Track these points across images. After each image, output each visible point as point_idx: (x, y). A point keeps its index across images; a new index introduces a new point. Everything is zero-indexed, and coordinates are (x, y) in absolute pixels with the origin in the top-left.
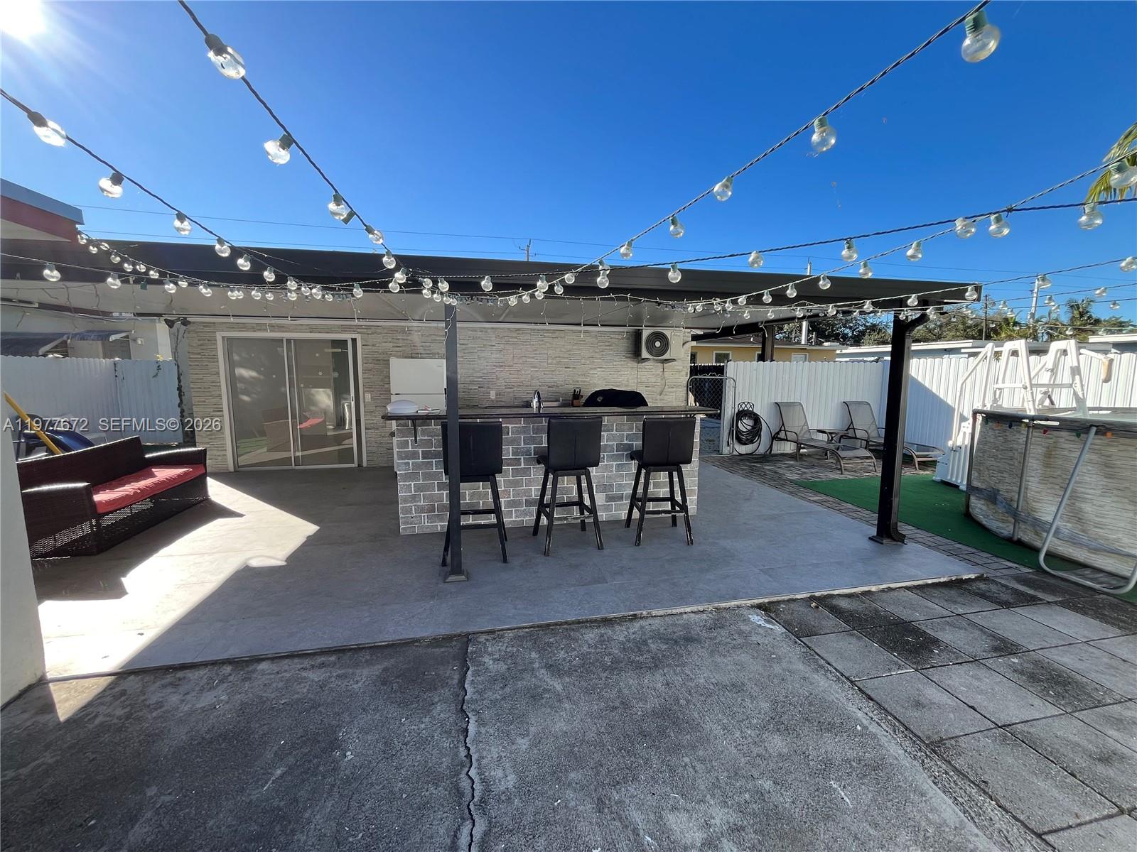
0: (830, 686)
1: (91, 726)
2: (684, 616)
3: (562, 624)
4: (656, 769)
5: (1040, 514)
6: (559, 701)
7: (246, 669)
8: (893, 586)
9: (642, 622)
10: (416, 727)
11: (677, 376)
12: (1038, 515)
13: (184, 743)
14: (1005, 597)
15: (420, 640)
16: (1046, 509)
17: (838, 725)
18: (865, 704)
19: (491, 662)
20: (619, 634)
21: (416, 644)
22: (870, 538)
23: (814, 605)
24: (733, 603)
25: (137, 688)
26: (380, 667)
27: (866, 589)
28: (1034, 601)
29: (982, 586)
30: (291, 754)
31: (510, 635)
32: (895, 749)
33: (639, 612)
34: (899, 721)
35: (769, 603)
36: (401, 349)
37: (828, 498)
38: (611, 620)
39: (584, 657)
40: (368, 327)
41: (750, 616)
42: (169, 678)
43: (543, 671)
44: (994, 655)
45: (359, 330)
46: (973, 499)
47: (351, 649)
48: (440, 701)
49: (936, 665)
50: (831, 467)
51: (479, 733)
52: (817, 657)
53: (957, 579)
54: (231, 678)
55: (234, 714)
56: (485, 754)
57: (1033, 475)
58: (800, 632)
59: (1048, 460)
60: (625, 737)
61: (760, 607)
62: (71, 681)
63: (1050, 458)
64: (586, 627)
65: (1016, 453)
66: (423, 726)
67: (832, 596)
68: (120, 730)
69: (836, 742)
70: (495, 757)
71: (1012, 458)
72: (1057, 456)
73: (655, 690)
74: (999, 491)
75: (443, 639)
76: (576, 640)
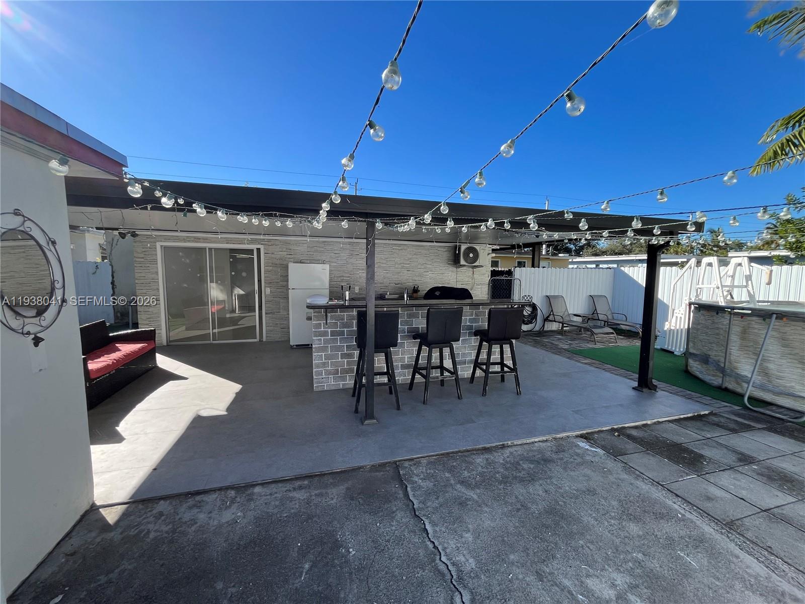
0: (650, 489)
1: (148, 540)
2: (536, 444)
3: (457, 452)
4: (564, 550)
5: (740, 371)
6: (479, 506)
7: (246, 493)
8: (660, 420)
9: (510, 449)
10: (390, 530)
11: (482, 277)
12: (739, 372)
13: (226, 548)
14: (732, 426)
15: (363, 467)
16: (745, 368)
17: (665, 515)
18: (676, 500)
19: (421, 481)
20: (499, 458)
21: (362, 470)
22: (633, 388)
23: (616, 434)
24: (564, 435)
25: (170, 510)
26: (342, 487)
27: (644, 422)
28: (750, 428)
29: (715, 419)
30: (309, 552)
31: (424, 461)
32: (708, 529)
33: (506, 443)
34: (701, 510)
35: (587, 433)
36: (292, 256)
37: (593, 361)
38: (488, 448)
39: (482, 474)
40: (269, 240)
41: (578, 443)
42: (191, 502)
43: (459, 486)
44: (742, 464)
45: (262, 242)
46: (691, 361)
47: (317, 475)
48: (397, 510)
49: (708, 472)
50: (587, 340)
51: (435, 531)
52: (633, 469)
53: (698, 415)
54: (238, 499)
55: (253, 526)
56: (446, 545)
57: (734, 345)
58: (615, 453)
59: (743, 335)
60: (534, 529)
61: (582, 436)
62: (116, 507)
63: (745, 334)
64: (474, 454)
65: (721, 331)
66: (394, 528)
67: (624, 428)
68: (172, 541)
69: (669, 526)
70: (454, 547)
71: (718, 334)
72: (750, 333)
73: (539, 495)
74: (709, 355)
75: (379, 465)
76: (472, 463)
